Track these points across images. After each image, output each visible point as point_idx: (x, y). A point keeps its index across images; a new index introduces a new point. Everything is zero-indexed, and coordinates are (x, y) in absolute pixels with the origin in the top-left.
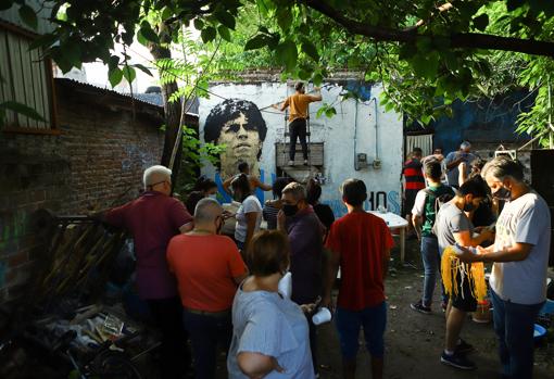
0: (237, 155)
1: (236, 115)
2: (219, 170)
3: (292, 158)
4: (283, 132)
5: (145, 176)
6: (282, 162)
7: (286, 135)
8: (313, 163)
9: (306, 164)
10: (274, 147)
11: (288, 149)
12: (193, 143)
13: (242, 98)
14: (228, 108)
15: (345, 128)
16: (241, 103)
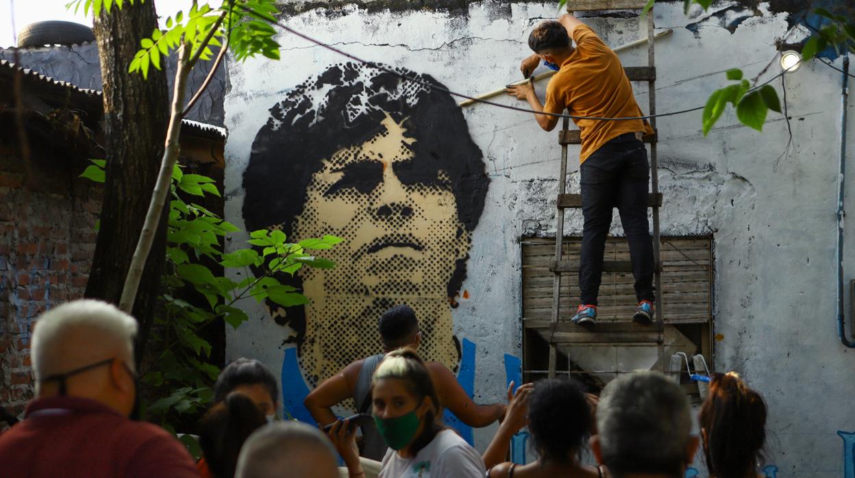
0: (371, 281)
1: (370, 127)
2: (299, 340)
3: (590, 295)
4: (552, 194)
5: (35, 341)
6: (548, 310)
7: (563, 202)
8: (670, 316)
9: (642, 320)
10: (514, 252)
11: (572, 260)
12: (204, 233)
13: (390, 59)
14: (341, 98)
15: (799, 174)
16: (388, 78)
